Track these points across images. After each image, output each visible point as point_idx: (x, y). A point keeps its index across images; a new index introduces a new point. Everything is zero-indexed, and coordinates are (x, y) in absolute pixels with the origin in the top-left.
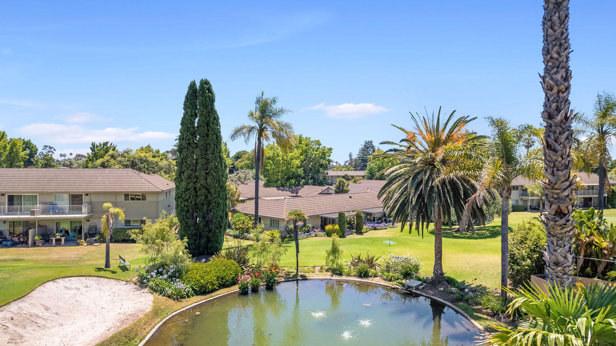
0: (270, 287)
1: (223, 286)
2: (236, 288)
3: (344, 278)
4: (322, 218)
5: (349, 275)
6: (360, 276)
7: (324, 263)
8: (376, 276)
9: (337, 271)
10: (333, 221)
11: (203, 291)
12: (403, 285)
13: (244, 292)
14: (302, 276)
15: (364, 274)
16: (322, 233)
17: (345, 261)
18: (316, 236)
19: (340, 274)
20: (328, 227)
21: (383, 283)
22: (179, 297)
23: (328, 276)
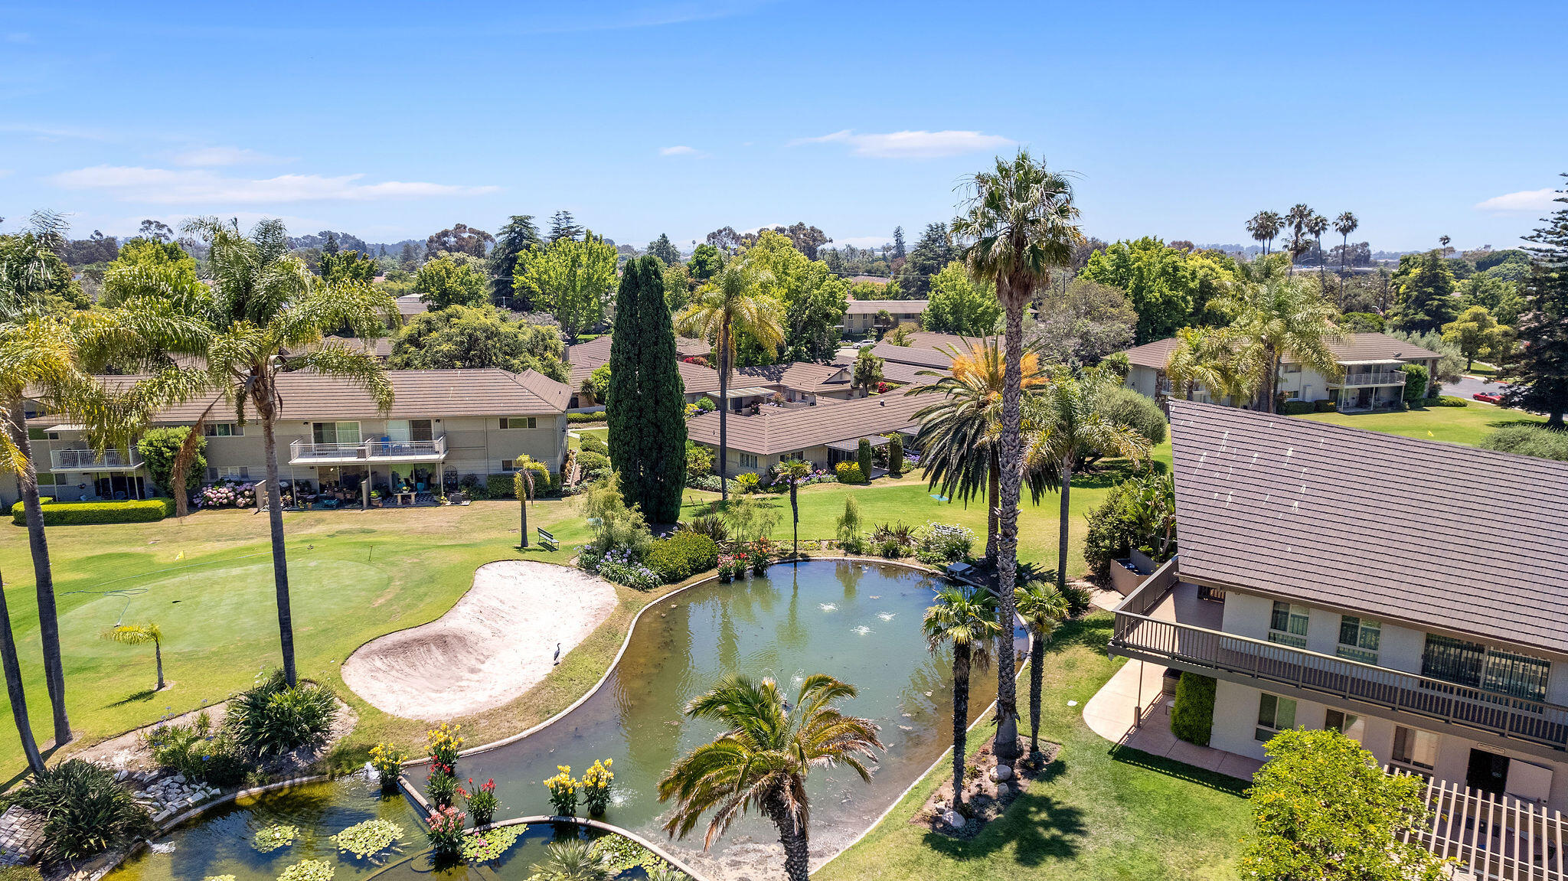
0: (759, 573)
1: (697, 570)
2: (714, 574)
3: (863, 558)
4: (830, 449)
5: (870, 554)
6: (886, 556)
7: (834, 535)
8: (908, 556)
9: (853, 548)
10: (849, 456)
11: (672, 578)
12: (944, 569)
13: (725, 579)
14: (802, 555)
15: (891, 553)
16: (830, 477)
17: (865, 533)
18: (820, 481)
19: (858, 553)
20: (841, 466)
21: (918, 565)
22: (644, 586)
23: (839, 554)
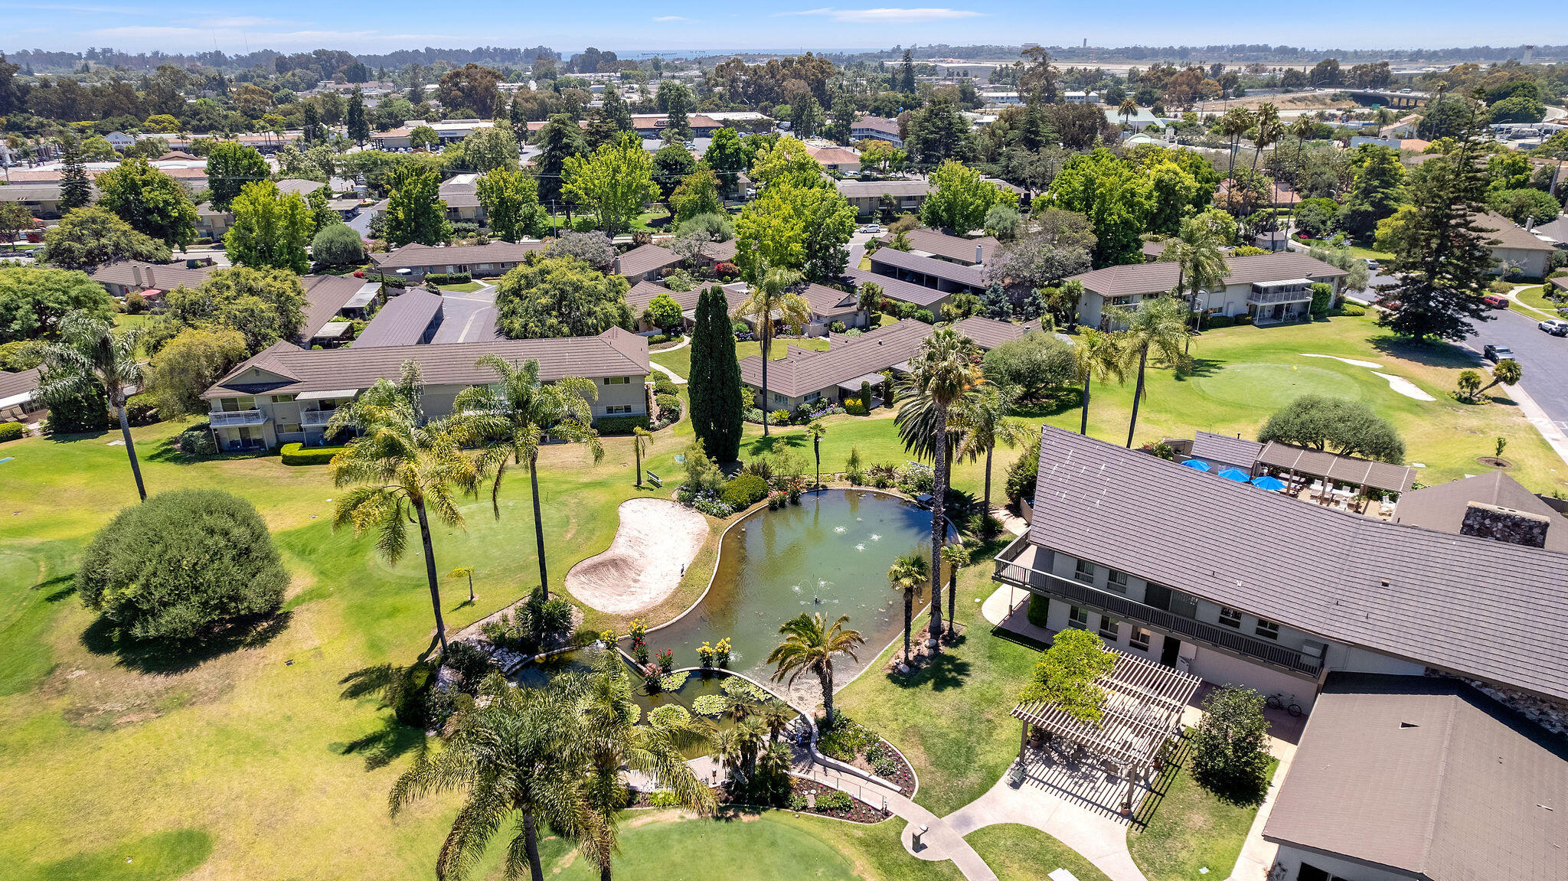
1: (754, 501)
2: (765, 503)
3: (862, 488)
4: (840, 388)
5: (867, 485)
6: (878, 486)
7: (844, 470)
8: (893, 487)
9: (855, 480)
10: (855, 395)
11: (740, 508)
12: (915, 497)
13: (773, 507)
14: (823, 486)
15: (881, 484)
16: (840, 409)
17: (865, 468)
18: (833, 413)
19: (860, 484)
20: (849, 402)
21: (899, 495)
22: (723, 515)
23: (847, 485)
